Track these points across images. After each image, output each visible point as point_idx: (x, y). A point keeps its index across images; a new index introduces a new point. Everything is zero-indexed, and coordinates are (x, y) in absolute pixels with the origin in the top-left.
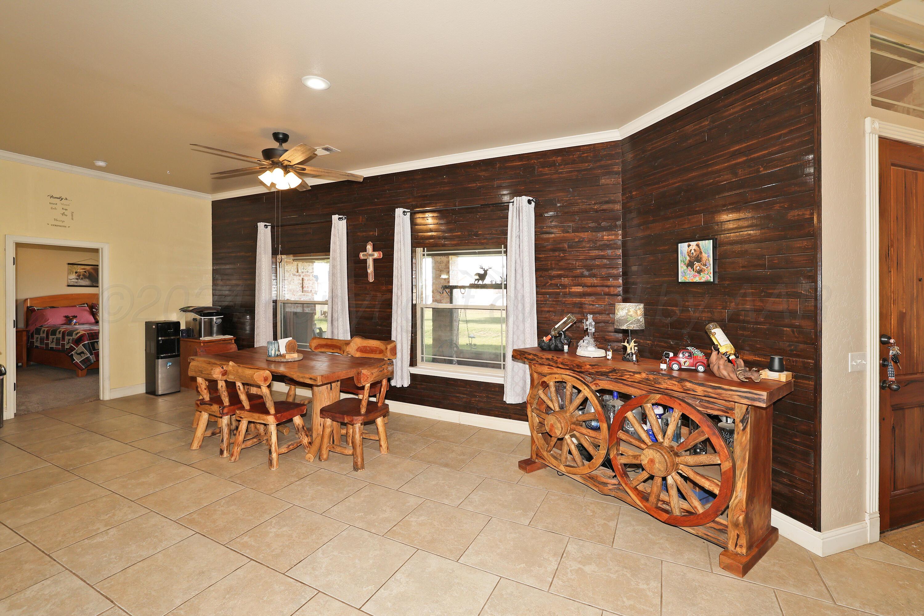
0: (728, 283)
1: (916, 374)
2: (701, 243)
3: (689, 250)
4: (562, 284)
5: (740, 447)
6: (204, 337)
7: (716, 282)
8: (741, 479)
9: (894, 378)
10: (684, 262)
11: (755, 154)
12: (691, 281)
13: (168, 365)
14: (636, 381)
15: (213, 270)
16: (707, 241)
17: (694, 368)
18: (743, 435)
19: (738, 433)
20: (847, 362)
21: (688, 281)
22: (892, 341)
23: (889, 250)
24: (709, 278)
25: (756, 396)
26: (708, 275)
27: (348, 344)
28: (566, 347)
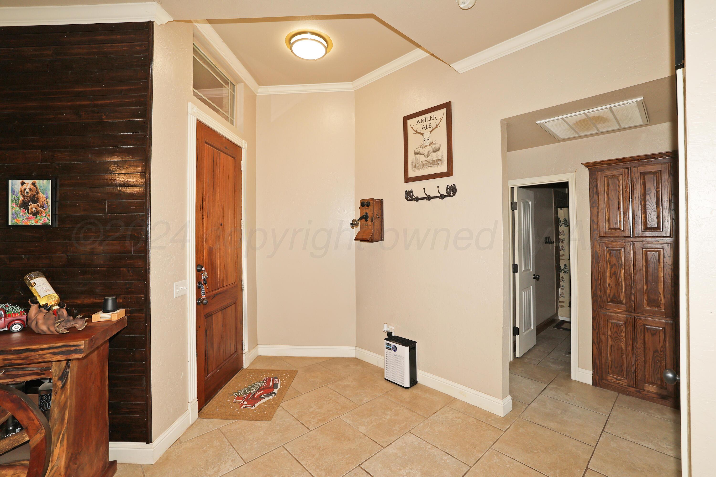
0: (68, 226)
1: (219, 289)
3: (23, 189)
5: (57, 408)
7: (56, 225)
8: (58, 445)
9: (205, 295)
10: (16, 202)
11: (98, 101)
12: (24, 224)
16: (45, 181)
17: (7, 329)
18: (62, 394)
19: (56, 393)
20: (172, 290)
21: (20, 224)
22: (203, 269)
23: (202, 203)
24: (47, 221)
25: (72, 349)
26: (46, 218)
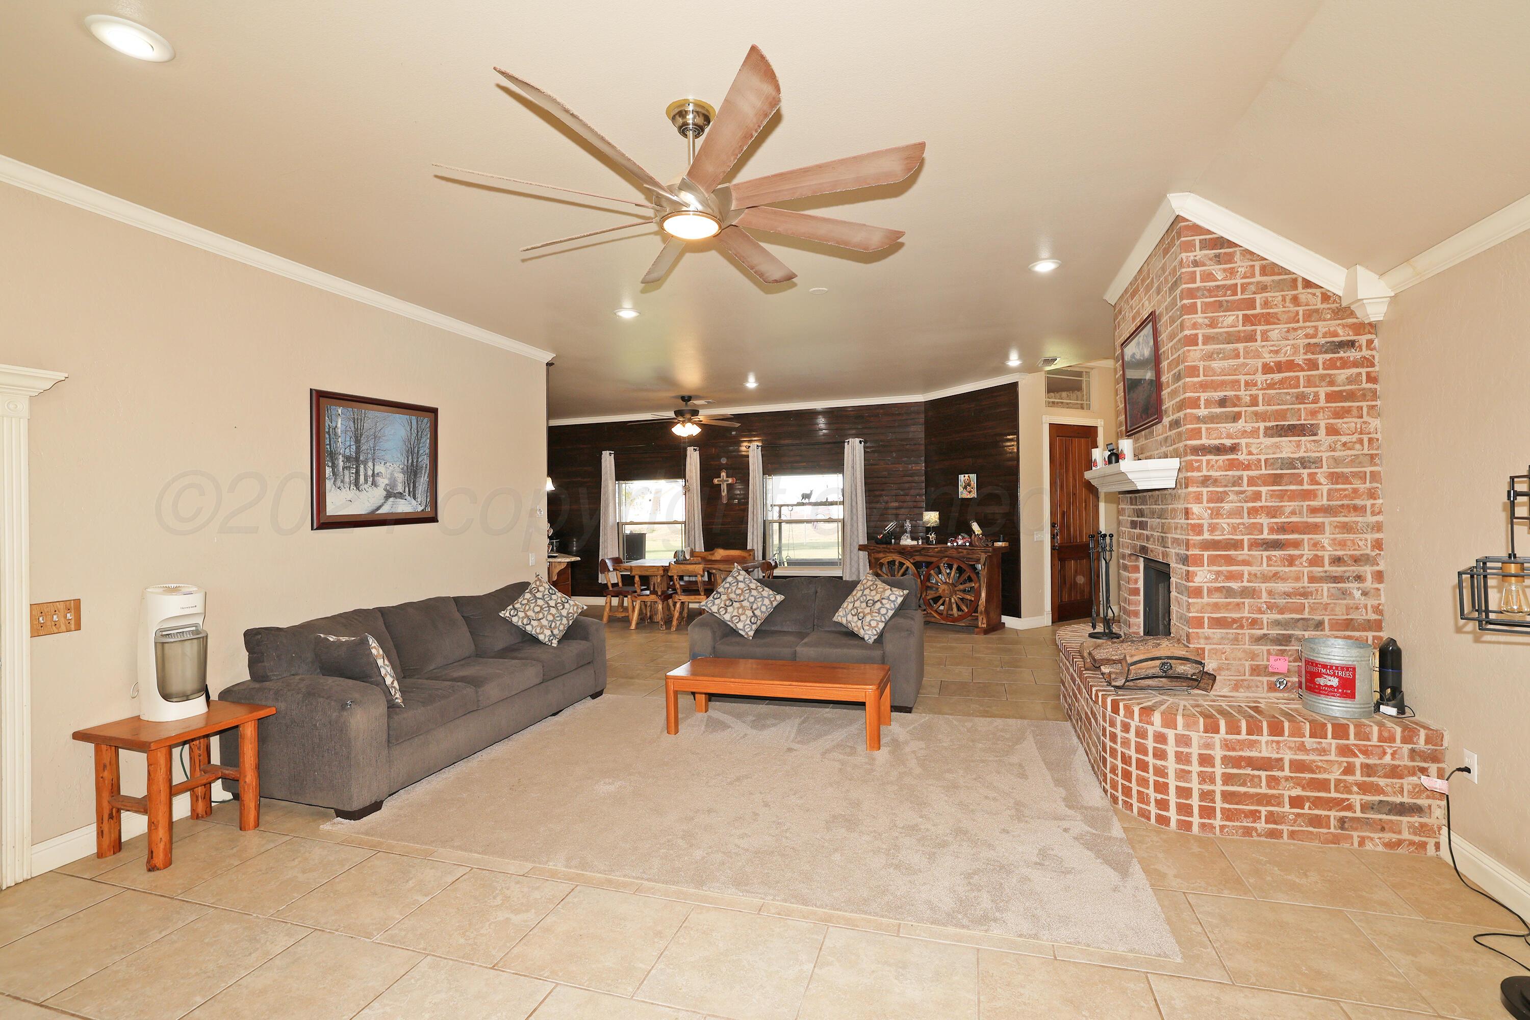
0: (984, 499)
1: (1072, 543)
2: (970, 475)
3: (964, 479)
5: (983, 577)
7: (979, 498)
8: (984, 595)
9: (1057, 544)
10: (962, 487)
14: (935, 553)
16: (973, 474)
18: (985, 572)
19: (982, 571)
20: (1034, 537)
21: (965, 498)
26: (974, 495)
27: (713, 554)
28: (893, 541)
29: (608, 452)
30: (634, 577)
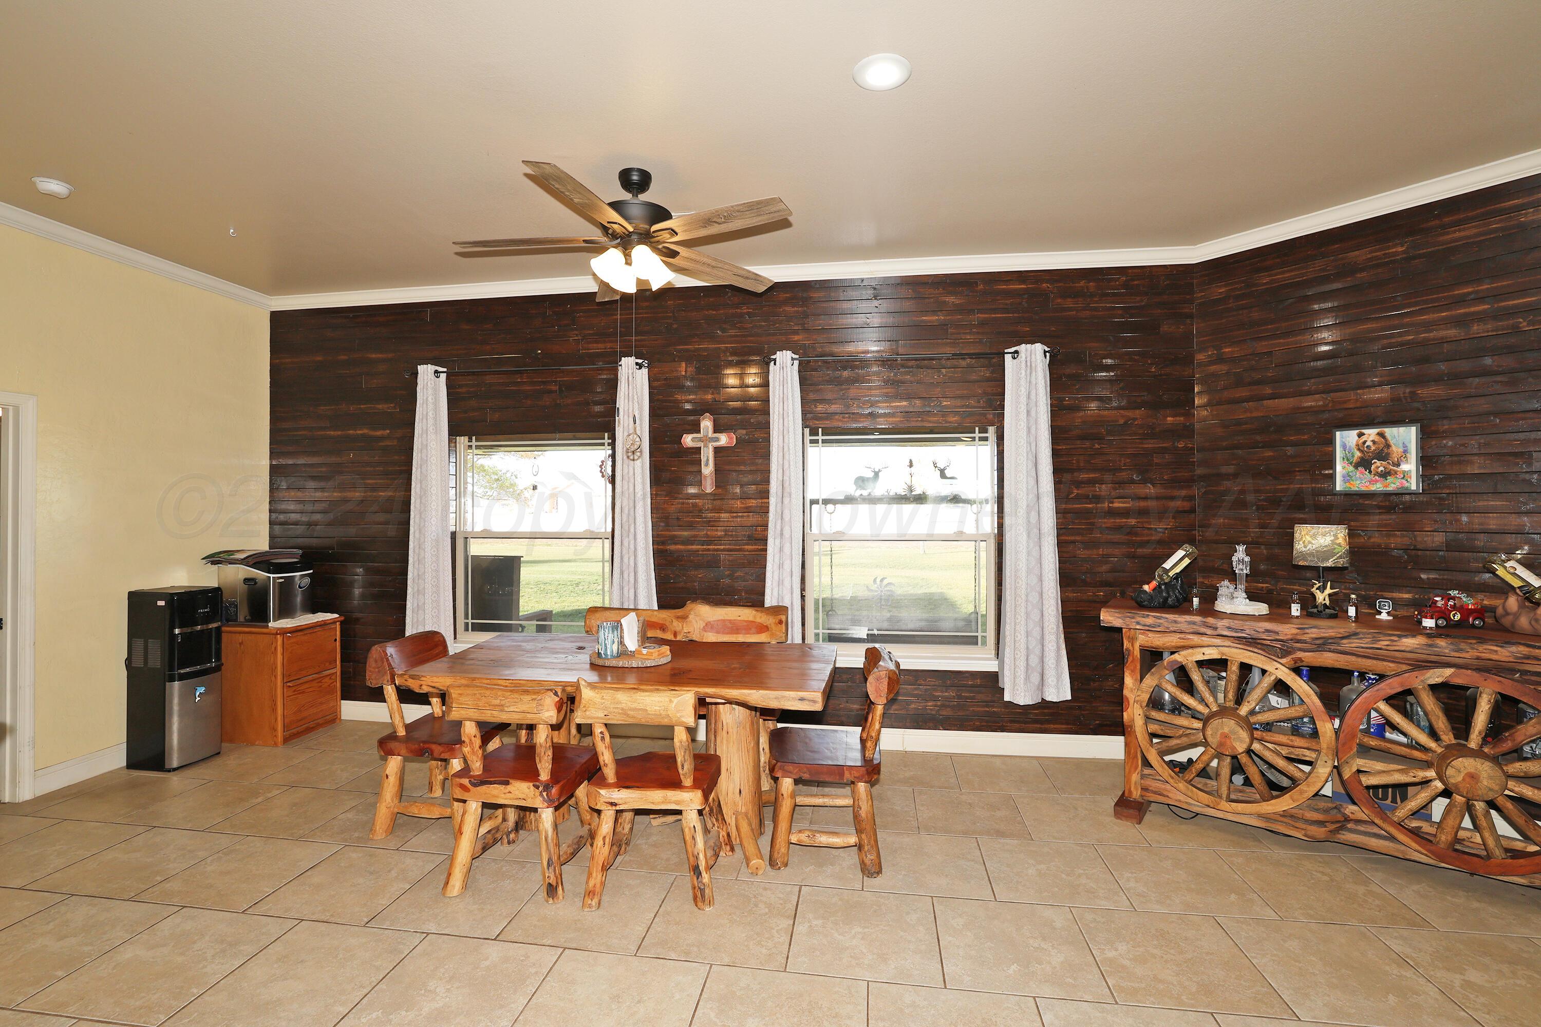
2: (1390, 432)
3: (1361, 441)
4: (1096, 495)
6: (274, 620)
7: (1426, 491)
10: (1348, 460)
11: (1509, 301)
12: (1364, 489)
13: (198, 694)
14: (1408, 649)
15: (272, 466)
16: (1404, 429)
21: (1356, 490)
24: (1407, 484)
27: (684, 618)
28: (1196, 601)
29: (431, 368)
30: (458, 724)
